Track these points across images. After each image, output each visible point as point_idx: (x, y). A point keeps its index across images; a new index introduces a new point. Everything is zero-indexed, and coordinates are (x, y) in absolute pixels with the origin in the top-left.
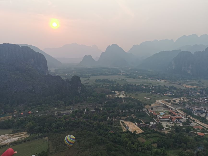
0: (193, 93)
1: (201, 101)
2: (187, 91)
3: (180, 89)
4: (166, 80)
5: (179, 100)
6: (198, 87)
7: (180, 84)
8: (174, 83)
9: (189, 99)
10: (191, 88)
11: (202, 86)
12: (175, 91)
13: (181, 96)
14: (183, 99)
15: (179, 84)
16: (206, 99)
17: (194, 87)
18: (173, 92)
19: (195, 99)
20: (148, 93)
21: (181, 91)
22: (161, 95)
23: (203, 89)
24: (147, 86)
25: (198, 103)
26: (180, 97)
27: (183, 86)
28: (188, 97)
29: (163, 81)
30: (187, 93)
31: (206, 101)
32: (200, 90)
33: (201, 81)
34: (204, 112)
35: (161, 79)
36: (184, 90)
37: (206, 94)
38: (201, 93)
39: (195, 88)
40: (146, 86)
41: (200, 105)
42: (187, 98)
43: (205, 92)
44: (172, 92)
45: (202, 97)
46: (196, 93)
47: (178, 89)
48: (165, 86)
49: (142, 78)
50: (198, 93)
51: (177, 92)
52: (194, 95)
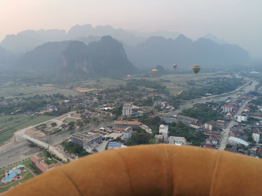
0: (88, 100)
1: (99, 114)
2: (80, 99)
3: (70, 96)
4: (52, 83)
5: (63, 119)
6: (96, 89)
7: (72, 88)
8: (62, 88)
9: (81, 113)
10: (86, 93)
11: (102, 87)
12: (60, 102)
13: (69, 110)
14: (72, 115)
15: (70, 89)
16: (106, 109)
17: (91, 89)
18: (57, 105)
19: (90, 112)
20: (5, 115)
21: (71, 101)
22: (33, 115)
23: (102, 92)
24: (11, 100)
25: (95, 120)
26: (67, 112)
27: (75, 91)
28: (80, 109)
29: (47, 86)
30: (79, 103)
31: (106, 113)
32: (98, 93)
33: (99, 81)
34: (103, 139)
35: (45, 84)
36: (76, 97)
37: (105, 99)
38: (100, 98)
39: (92, 91)
40: (8, 100)
41: (98, 121)
42: (78, 113)
43: (104, 95)
44: (55, 104)
45: (101, 104)
46: (92, 99)
47: (67, 97)
48: (45, 94)
49: (11, 85)
50: (95, 100)
51: (63, 103)
52: (89, 104)
